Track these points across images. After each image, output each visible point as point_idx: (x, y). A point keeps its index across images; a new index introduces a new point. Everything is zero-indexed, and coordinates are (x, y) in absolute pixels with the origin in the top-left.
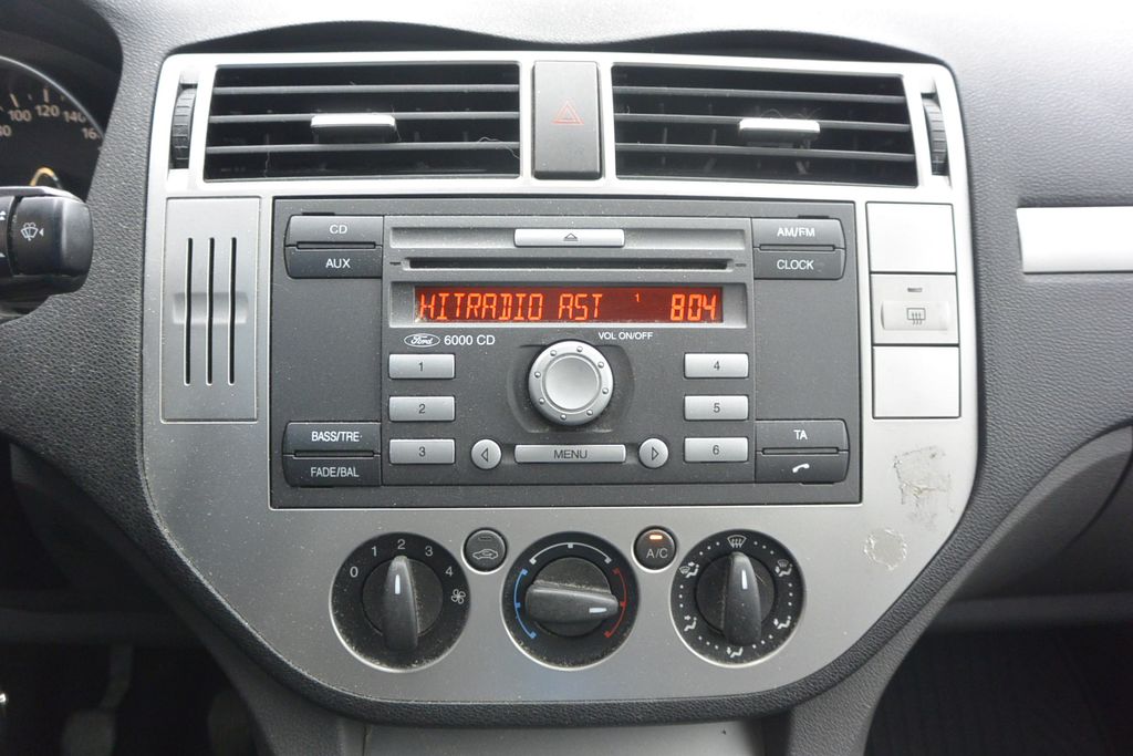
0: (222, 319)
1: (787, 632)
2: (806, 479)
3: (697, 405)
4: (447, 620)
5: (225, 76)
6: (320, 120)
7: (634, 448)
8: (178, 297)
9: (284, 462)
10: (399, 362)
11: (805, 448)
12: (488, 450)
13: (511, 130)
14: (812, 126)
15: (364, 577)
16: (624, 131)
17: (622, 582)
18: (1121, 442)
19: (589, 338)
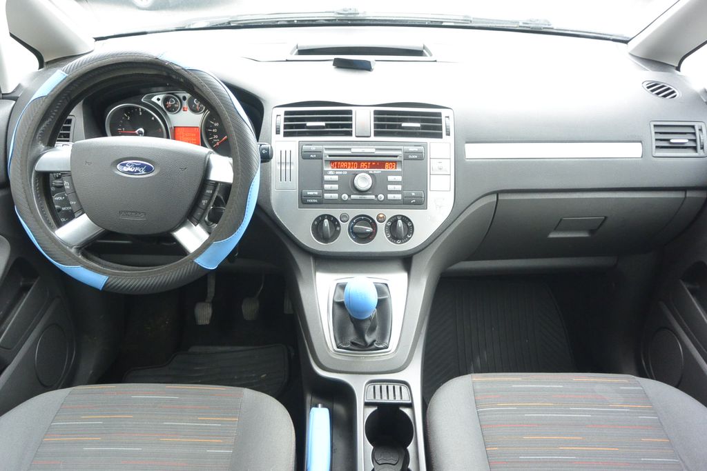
0: (288, 168)
1: (410, 238)
2: (414, 204)
3: (390, 187)
4: (336, 234)
5: (286, 113)
6: (309, 124)
7: (376, 196)
8: (278, 163)
9: (302, 199)
10: (326, 178)
11: (414, 197)
12: (345, 197)
13: (350, 126)
15: (318, 224)
16: (376, 126)
17: (374, 225)
18: (494, 198)
19: (367, 172)
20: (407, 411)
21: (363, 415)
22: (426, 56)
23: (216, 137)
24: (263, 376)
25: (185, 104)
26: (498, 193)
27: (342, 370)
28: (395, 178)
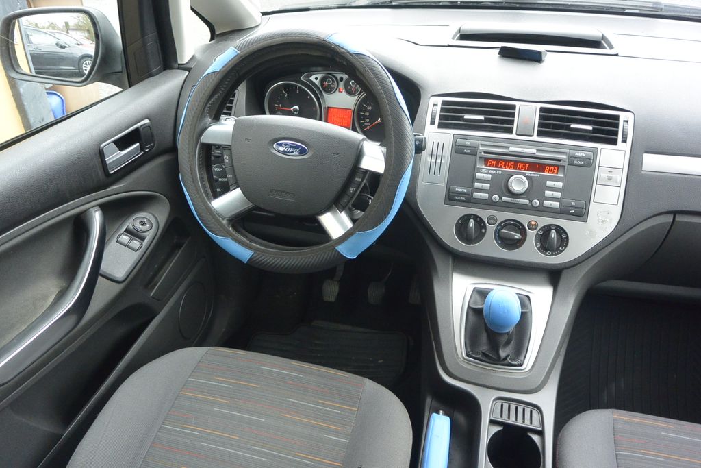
0: (439, 161)
1: (563, 251)
2: (572, 214)
3: (548, 193)
4: (480, 235)
5: (444, 103)
6: (467, 117)
7: (531, 201)
8: (429, 155)
9: (449, 195)
10: (478, 175)
11: (573, 207)
12: (496, 198)
13: (512, 122)
14: (590, 128)
15: (462, 223)
16: (540, 125)
17: (523, 232)
18: (670, 218)
19: (524, 174)
20: (536, 438)
21: (487, 432)
22: (604, 48)
23: (367, 120)
24: (380, 362)
25: (341, 85)
26: (675, 213)
27: (470, 380)
28: (554, 185)
